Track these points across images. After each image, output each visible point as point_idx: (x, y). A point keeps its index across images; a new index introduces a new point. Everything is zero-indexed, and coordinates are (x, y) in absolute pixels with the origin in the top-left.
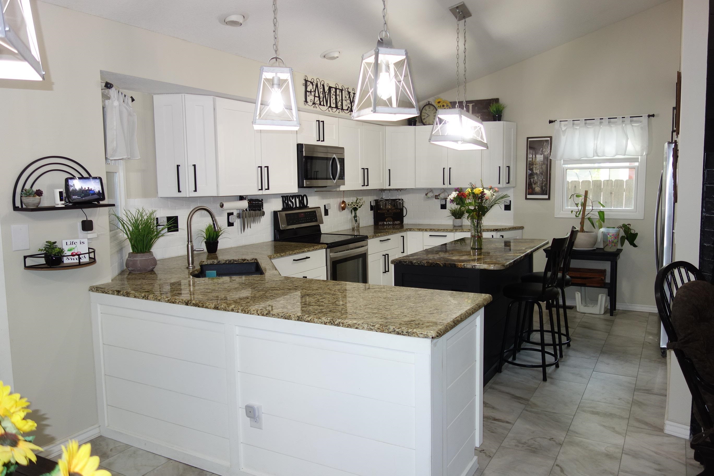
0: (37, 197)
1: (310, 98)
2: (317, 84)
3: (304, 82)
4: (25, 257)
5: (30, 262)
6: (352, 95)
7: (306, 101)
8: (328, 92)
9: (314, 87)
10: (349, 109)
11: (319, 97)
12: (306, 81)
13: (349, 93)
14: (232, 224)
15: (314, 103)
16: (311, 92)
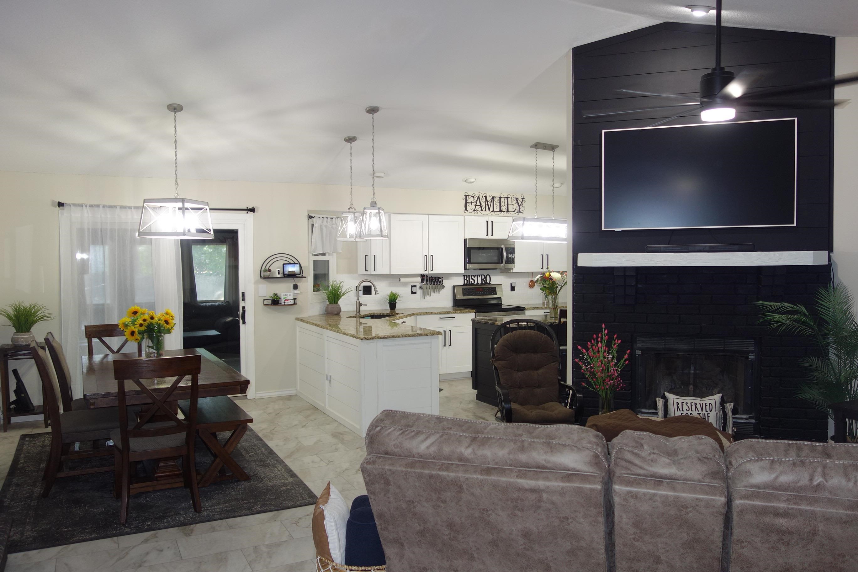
0: (268, 272)
1: (470, 207)
2: (479, 197)
3: (465, 197)
4: (264, 300)
5: (266, 302)
6: (520, 200)
7: (466, 210)
8: (491, 201)
9: (476, 199)
10: (516, 211)
11: (481, 205)
12: (466, 196)
13: (517, 199)
14: (415, 293)
15: (475, 210)
16: (471, 203)
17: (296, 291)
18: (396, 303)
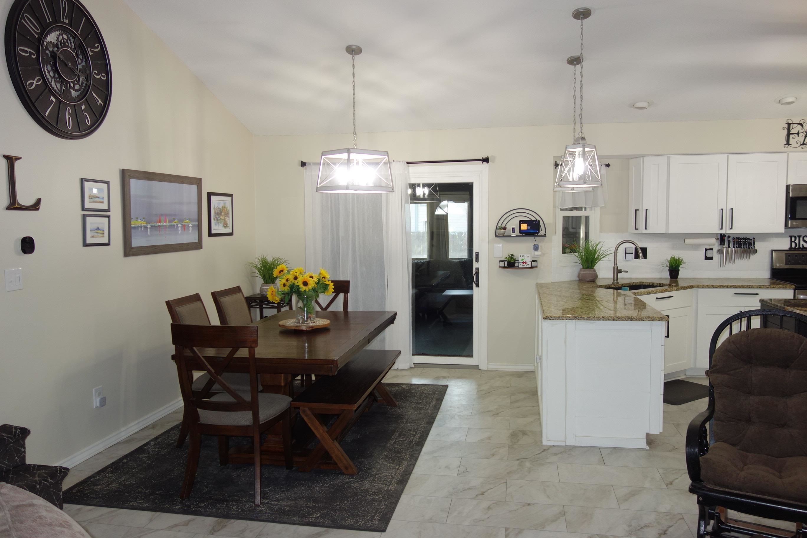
0: (502, 230)
1: (796, 140)
3: (786, 126)
4: (500, 261)
5: (502, 264)
7: (788, 143)
12: (789, 125)
14: (711, 258)
15: (804, 144)
16: (798, 134)
17: (537, 253)
18: (679, 270)
